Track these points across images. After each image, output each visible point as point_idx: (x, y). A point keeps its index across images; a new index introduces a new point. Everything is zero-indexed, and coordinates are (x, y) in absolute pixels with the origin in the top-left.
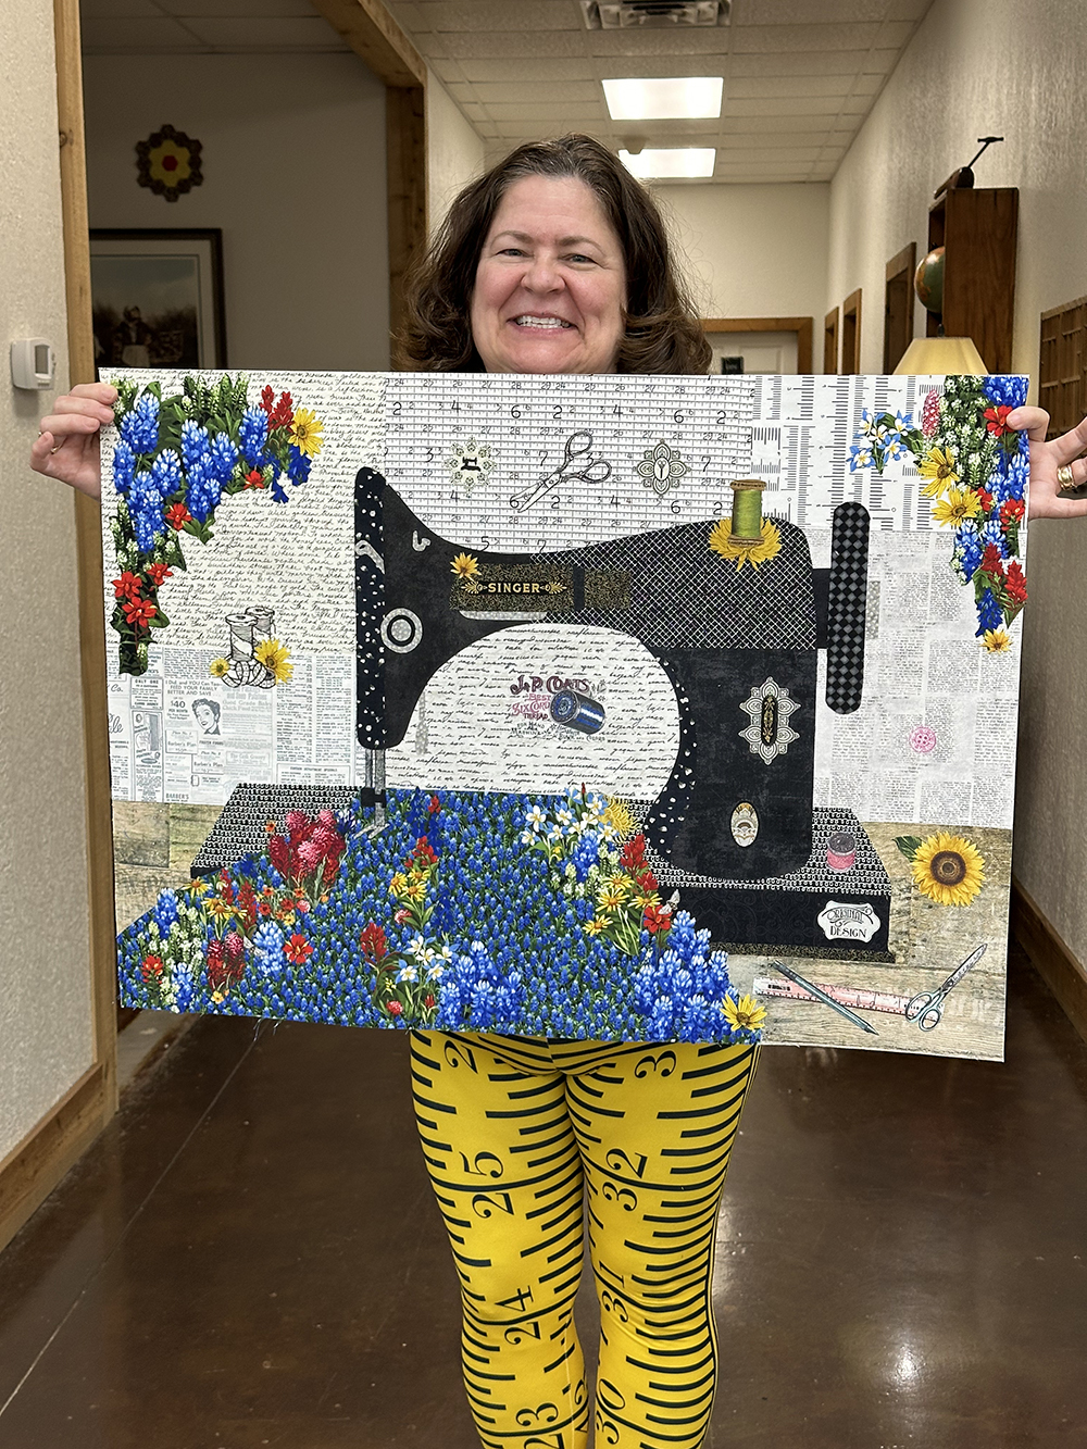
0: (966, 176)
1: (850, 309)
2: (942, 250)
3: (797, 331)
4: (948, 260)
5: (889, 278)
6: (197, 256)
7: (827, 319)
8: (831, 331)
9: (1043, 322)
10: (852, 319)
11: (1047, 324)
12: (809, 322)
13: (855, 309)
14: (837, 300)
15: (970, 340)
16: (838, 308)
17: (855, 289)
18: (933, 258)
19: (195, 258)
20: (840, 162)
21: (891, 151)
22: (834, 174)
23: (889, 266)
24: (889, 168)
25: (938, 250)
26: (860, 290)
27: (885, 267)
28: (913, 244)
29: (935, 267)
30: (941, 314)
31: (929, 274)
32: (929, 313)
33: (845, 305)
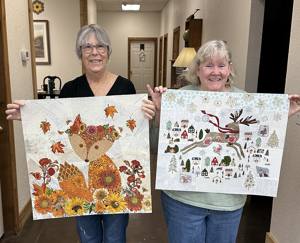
0: (193, 16)
2: (188, 30)
3: (154, 40)
4: (189, 32)
5: (174, 32)
6: (43, 25)
7: (160, 38)
8: (161, 40)
10: (166, 39)
12: (157, 38)
13: (167, 37)
14: (162, 35)
15: (194, 48)
16: (162, 36)
17: (167, 33)
18: (186, 32)
19: (42, 26)
20: (163, 8)
21: (174, 8)
22: (162, 10)
23: (174, 30)
24: (174, 11)
25: (187, 30)
26: (168, 34)
27: (173, 30)
28: (180, 27)
29: (187, 33)
30: (188, 42)
31: (186, 35)
32: (185, 42)
33: (164, 36)
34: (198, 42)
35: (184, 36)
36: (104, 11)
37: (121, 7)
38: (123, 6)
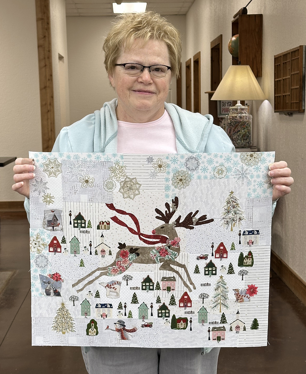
0: (244, 10)
1: (196, 59)
2: (237, 35)
4: (240, 39)
5: (212, 47)
7: (186, 63)
8: (188, 67)
9: (275, 59)
10: (197, 62)
11: (277, 59)
13: (198, 59)
14: (190, 55)
15: (248, 67)
16: (191, 59)
17: (198, 52)
18: (234, 38)
20: (190, 8)
22: (187, 12)
23: (212, 43)
24: (210, 9)
25: (235, 36)
26: (200, 52)
27: (210, 44)
28: (221, 35)
29: (235, 42)
30: (238, 58)
31: (233, 44)
32: (233, 57)
33: (194, 57)
34: (256, 56)
35: (229, 47)
36: (79, 16)
37: (112, 8)
38: (115, 5)
